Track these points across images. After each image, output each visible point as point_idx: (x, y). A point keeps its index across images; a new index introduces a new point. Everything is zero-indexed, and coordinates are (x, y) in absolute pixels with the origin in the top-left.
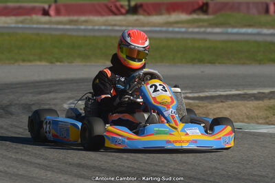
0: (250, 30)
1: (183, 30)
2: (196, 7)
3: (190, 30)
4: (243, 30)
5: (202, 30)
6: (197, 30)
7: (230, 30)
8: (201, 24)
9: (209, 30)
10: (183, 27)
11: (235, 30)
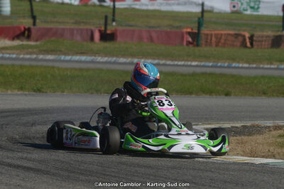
0: (83, 58)
1: (14, 56)
2: (18, 32)
3: (22, 56)
4: (77, 58)
5: (34, 56)
6: (28, 56)
7: (62, 57)
8: (30, 50)
9: (41, 57)
10: (13, 54)
11: (68, 58)
